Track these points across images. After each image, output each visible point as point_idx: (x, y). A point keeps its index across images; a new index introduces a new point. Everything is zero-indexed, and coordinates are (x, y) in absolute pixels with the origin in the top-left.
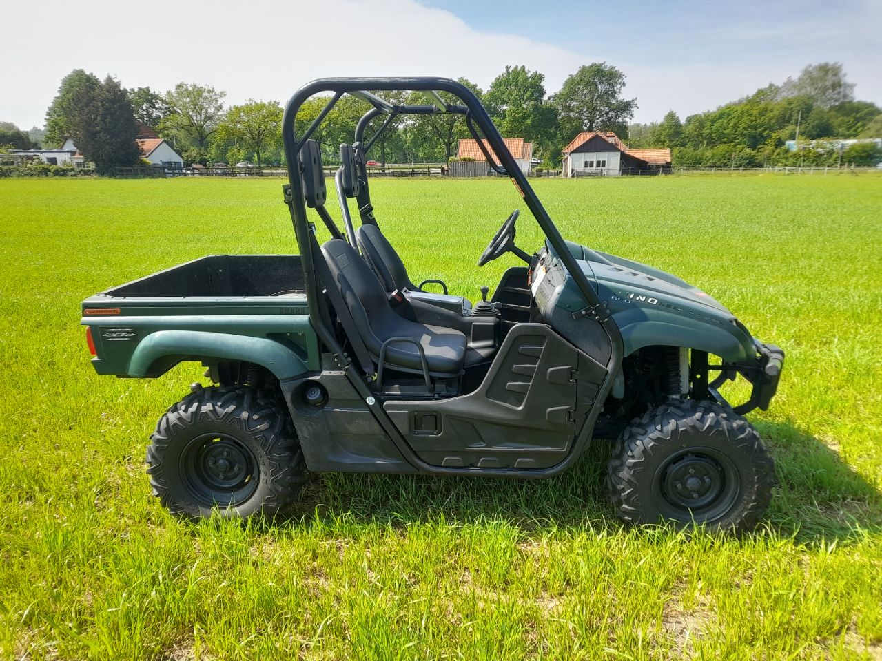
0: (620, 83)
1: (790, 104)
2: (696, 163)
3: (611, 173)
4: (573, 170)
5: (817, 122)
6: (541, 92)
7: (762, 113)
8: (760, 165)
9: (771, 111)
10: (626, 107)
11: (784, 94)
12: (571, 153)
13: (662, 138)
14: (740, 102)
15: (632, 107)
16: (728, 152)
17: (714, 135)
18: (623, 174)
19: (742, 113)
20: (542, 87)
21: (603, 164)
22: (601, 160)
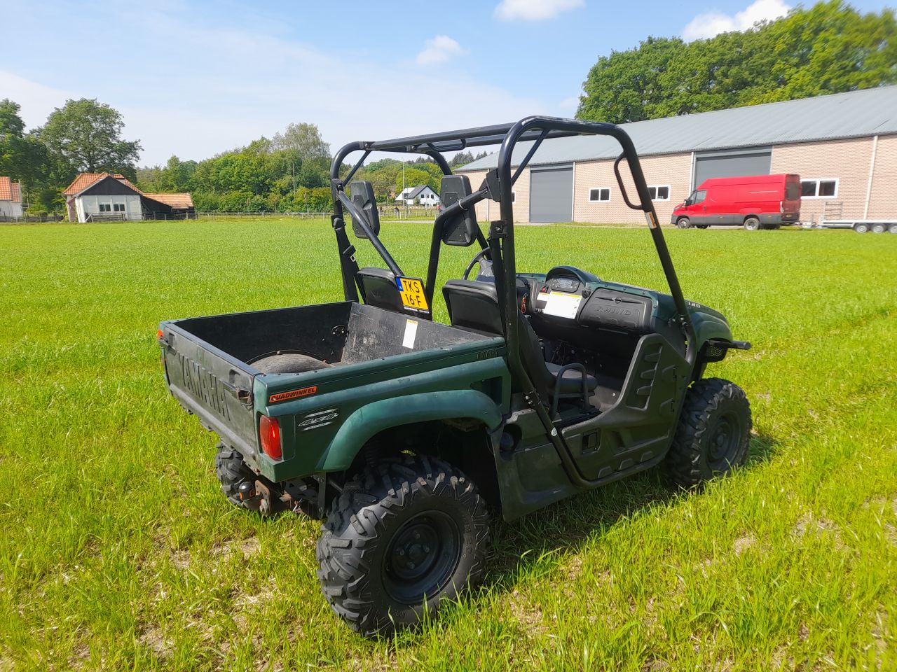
0: (118, 123)
1: (283, 156)
2: (213, 208)
3: (133, 217)
4: (87, 215)
5: (308, 174)
6: (20, 125)
7: (261, 163)
8: (272, 211)
9: (268, 162)
10: (130, 148)
11: (275, 147)
12: (80, 195)
13: (169, 183)
14: (237, 151)
15: (136, 149)
16: (241, 198)
17: (221, 182)
18: (147, 218)
19: (243, 162)
20: (19, 119)
21: (122, 208)
22: (119, 203)
